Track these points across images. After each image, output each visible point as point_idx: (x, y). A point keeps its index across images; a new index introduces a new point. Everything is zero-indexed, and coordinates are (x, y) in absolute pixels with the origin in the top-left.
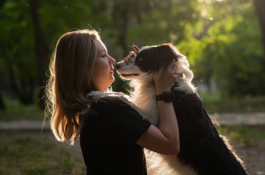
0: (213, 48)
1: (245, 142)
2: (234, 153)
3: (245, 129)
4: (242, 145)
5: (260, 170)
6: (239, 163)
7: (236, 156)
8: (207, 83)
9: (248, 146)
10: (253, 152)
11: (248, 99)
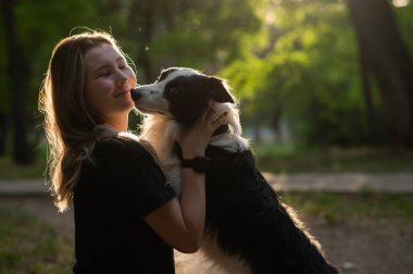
0: (285, 73)
1: (327, 218)
2: (306, 233)
3: (327, 198)
4: (322, 221)
5: (349, 260)
6: (314, 247)
7: (310, 237)
8: (275, 126)
9: (331, 223)
10: (339, 233)
11: (336, 152)
